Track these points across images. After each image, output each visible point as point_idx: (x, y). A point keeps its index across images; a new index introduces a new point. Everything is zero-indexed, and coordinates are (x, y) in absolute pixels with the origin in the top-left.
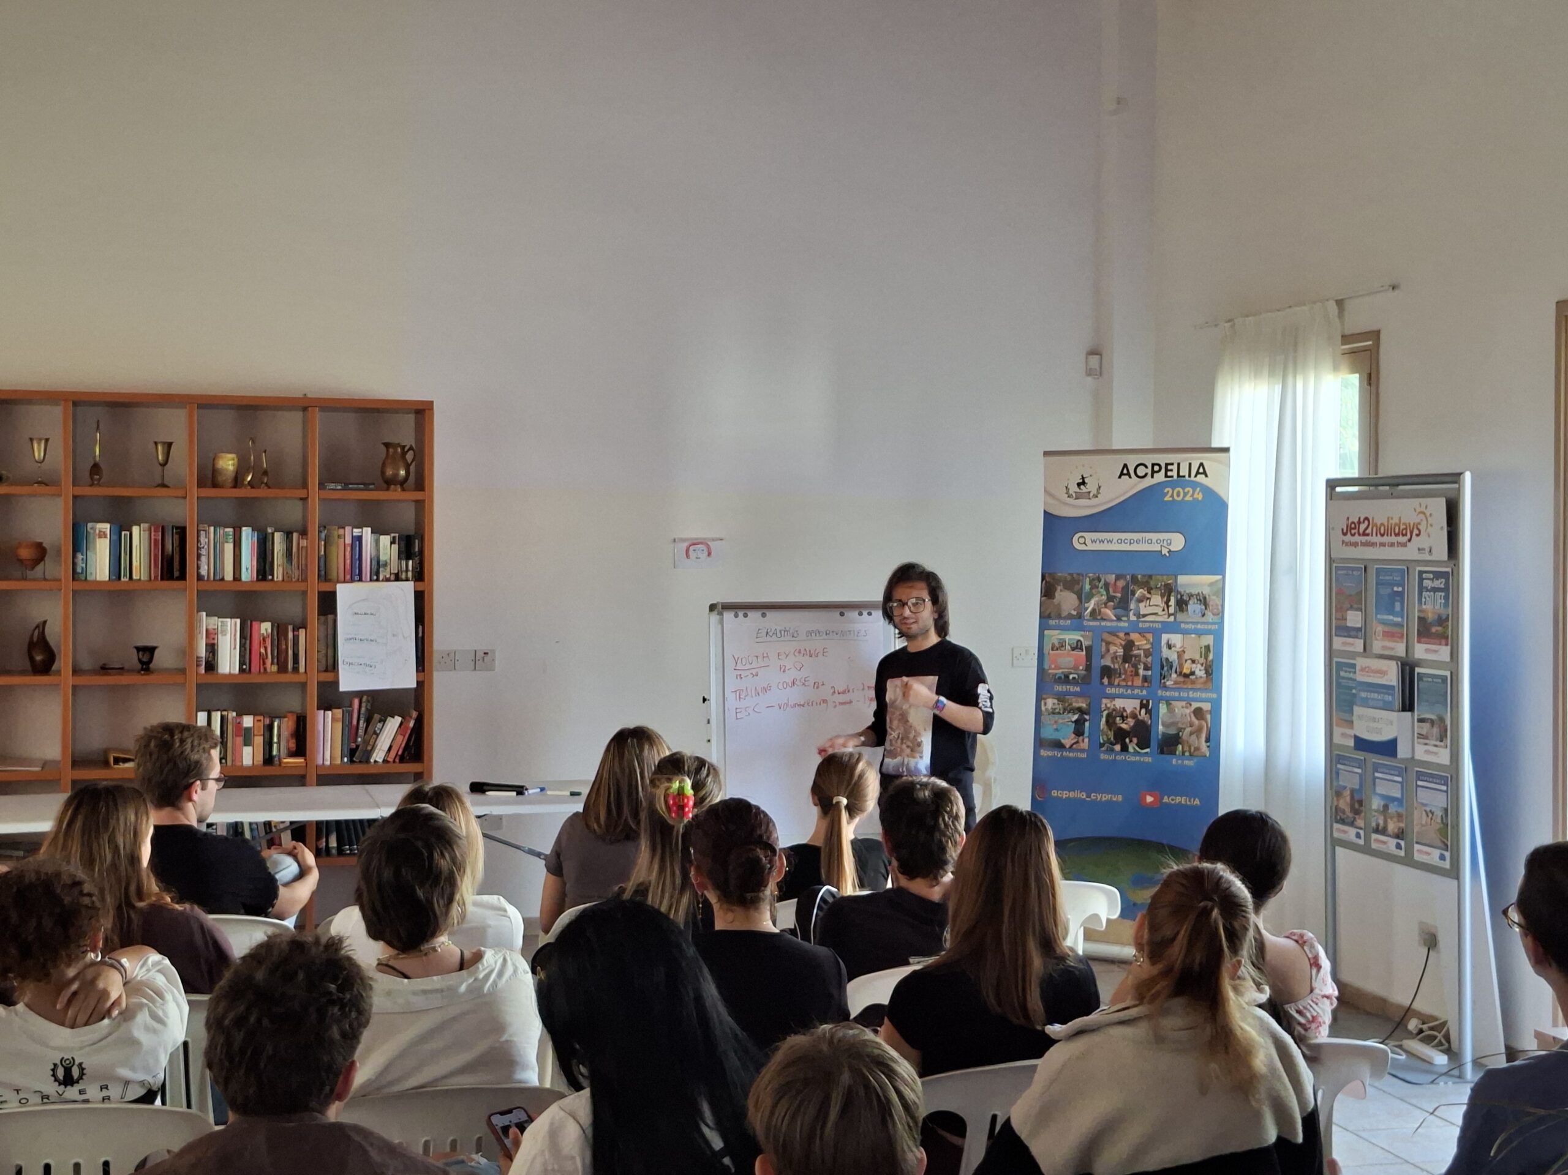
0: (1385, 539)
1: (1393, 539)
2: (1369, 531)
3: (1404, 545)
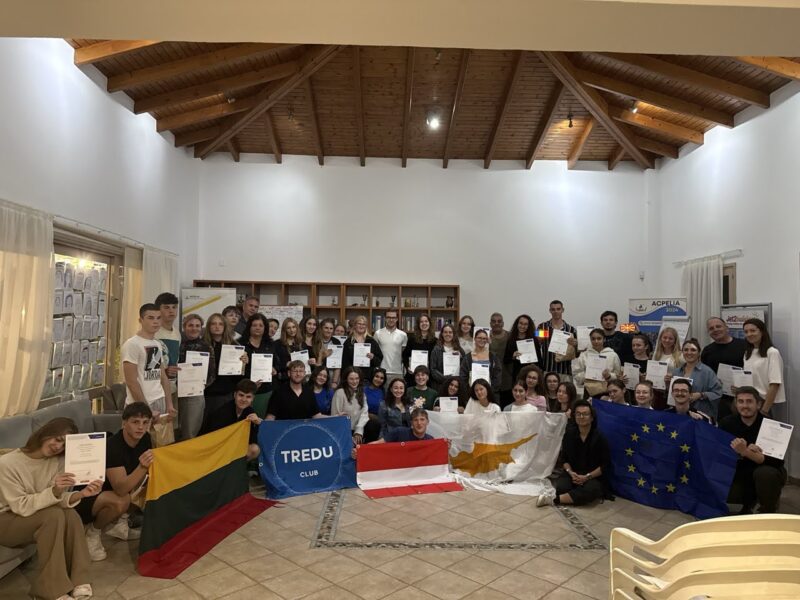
2: (736, 320)
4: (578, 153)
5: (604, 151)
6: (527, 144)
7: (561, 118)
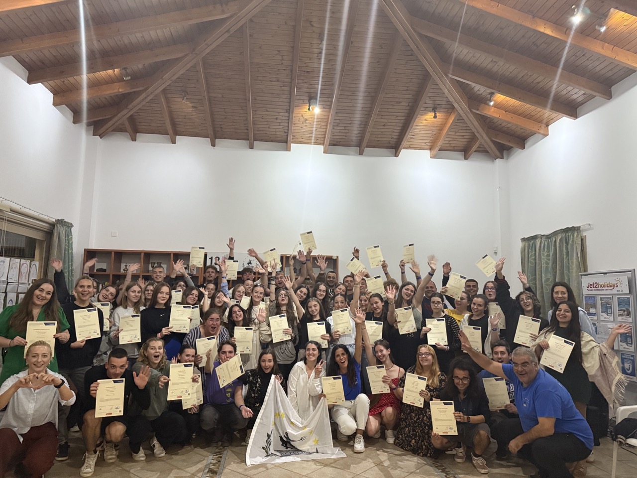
0: (604, 288)
1: (607, 288)
2: (597, 286)
3: (612, 290)
4: (440, 144)
5: (461, 143)
6: (396, 135)
7: (426, 110)
